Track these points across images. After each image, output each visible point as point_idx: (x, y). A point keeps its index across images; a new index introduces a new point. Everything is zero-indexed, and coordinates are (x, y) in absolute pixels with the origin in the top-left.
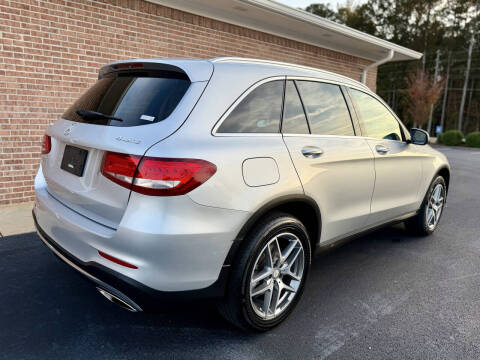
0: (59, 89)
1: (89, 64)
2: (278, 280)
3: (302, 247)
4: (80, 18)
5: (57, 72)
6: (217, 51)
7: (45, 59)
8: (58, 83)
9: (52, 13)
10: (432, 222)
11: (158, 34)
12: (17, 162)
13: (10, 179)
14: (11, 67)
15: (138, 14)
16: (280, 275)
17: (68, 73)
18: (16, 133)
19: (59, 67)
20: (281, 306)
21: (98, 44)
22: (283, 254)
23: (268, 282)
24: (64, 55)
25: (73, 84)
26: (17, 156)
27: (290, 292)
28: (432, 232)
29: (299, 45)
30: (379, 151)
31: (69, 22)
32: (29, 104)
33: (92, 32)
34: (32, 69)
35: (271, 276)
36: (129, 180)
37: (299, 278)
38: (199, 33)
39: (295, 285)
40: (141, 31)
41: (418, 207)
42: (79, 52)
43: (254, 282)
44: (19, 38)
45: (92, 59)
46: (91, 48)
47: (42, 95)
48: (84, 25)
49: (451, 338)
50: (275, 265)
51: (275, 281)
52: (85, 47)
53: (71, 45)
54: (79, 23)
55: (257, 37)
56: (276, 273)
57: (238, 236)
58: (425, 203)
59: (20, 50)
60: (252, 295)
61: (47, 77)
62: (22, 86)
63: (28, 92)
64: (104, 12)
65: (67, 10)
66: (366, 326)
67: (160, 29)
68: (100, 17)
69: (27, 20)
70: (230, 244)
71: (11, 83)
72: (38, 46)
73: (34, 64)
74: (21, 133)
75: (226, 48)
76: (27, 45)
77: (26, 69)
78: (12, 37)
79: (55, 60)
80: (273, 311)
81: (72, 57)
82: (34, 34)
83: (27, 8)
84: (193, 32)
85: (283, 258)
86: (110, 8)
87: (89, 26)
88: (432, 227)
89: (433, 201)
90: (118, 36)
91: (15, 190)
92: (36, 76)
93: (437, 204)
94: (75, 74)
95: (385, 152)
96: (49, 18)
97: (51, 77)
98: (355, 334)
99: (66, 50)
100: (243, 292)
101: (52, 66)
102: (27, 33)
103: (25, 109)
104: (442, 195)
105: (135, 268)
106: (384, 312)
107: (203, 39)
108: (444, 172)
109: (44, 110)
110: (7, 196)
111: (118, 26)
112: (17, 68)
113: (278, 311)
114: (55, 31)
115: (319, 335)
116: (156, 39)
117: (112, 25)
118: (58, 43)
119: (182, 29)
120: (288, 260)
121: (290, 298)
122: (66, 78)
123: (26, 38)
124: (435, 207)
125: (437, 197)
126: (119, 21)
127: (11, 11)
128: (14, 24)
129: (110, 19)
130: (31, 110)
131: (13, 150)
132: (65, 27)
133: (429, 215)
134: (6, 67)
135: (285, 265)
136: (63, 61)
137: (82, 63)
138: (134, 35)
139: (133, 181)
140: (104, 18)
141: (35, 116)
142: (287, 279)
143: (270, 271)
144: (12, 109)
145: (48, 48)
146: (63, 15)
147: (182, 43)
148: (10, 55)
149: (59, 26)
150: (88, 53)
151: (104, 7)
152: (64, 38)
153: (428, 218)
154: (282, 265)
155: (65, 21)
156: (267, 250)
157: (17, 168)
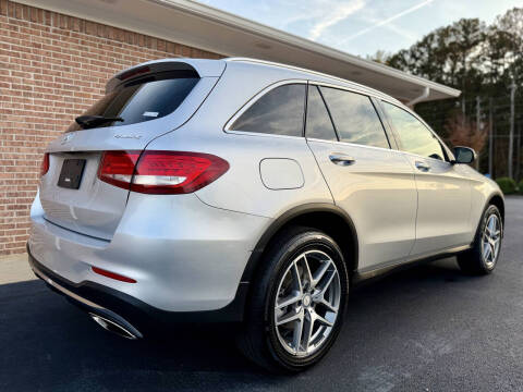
2: (310, 309)
3: (336, 270)
4: (94, 56)
5: (68, 111)
7: (56, 98)
9: (65, 51)
10: (490, 259)
12: (21, 207)
13: (13, 226)
14: (19, 107)
15: (155, 53)
16: (312, 304)
18: (21, 176)
19: (71, 106)
20: (315, 342)
22: (314, 276)
23: (297, 310)
24: (76, 94)
26: (21, 201)
27: (326, 325)
28: (491, 270)
30: (419, 167)
31: (83, 60)
32: (37, 145)
33: (107, 71)
34: (42, 109)
35: (300, 303)
37: (336, 308)
39: (331, 318)
41: (471, 238)
42: (92, 91)
43: (278, 308)
44: (29, 76)
47: (51, 135)
48: (98, 63)
50: (305, 290)
51: (306, 311)
53: (85, 84)
54: (92, 62)
56: (307, 300)
57: (257, 246)
58: (479, 235)
59: (30, 89)
60: (277, 323)
61: (57, 116)
62: (30, 126)
63: (37, 133)
64: (119, 51)
65: (81, 48)
68: (115, 55)
69: (38, 59)
70: (247, 255)
71: (19, 122)
72: (48, 85)
73: (44, 103)
74: (27, 176)
76: (37, 83)
77: (35, 108)
78: (22, 75)
79: (66, 99)
80: (306, 348)
81: (84, 95)
82: (45, 72)
83: (39, 46)
85: (314, 282)
86: (126, 47)
87: (104, 64)
88: (490, 264)
89: (488, 234)
91: (17, 239)
92: (45, 115)
93: (494, 238)
95: (426, 169)
96: (61, 56)
97: (62, 116)
98: (407, 375)
99: (78, 89)
100: (266, 319)
101: (64, 105)
102: (37, 71)
103: (32, 151)
104: (497, 228)
105: (134, 281)
110: (8, 246)
112: (26, 107)
113: (311, 349)
114: (68, 70)
115: (364, 376)
118: (71, 82)
120: (320, 285)
121: (326, 334)
123: (36, 77)
124: (491, 240)
125: (492, 229)
127: (21, 49)
128: (25, 63)
129: (126, 58)
131: (17, 195)
132: (77, 65)
133: (486, 250)
134: (13, 106)
135: (317, 292)
136: (75, 100)
139: (132, 180)
140: (120, 56)
142: (321, 309)
143: (299, 295)
144: (19, 150)
145: (59, 86)
146: (76, 53)
148: (18, 93)
149: (72, 64)
151: (120, 45)
152: (77, 77)
153: (484, 254)
154: (312, 292)
155: (78, 59)
156: (293, 269)
157: (20, 214)
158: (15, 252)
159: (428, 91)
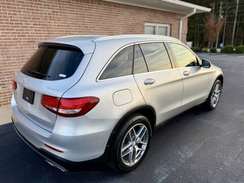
0: (21, 45)
1: (35, 30)
2: (136, 146)
3: (146, 129)
4: (28, 6)
5: (19, 36)
6: (102, 17)
7: (12, 30)
8: (20, 42)
9: (13, 5)
10: (215, 103)
11: (70, 11)
12: (3, 84)
13: (1, 93)
15: (58, 1)
16: (136, 144)
17: (25, 36)
19: (20, 33)
20: (137, 158)
21: (39, 19)
22: (137, 134)
23: (130, 148)
24: (21, 27)
25: (28, 42)
26: (3, 81)
27: (142, 151)
28: (214, 108)
29: (146, 10)
30: (185, 75)
31: (23, 8)
32: (6, 54)
33: (35, 13)
35: (131, 146)
36: (55, 109)
37: (146, 144)
38: (92, 8)
39: (144, 147)
40: (61, 10)
41: (207, 97)
42: (29, 24)
43: (122, 150)
45: (37, 28)
46: (36, 21)
47: (12, 49)
48: (30, 9)
49: (221, 168)
50: (133, 140)
51: (134, 147)
52: (32, 21)
53: (25, 21)
54: (27, 9)
57: (113, 131)
58: (210, 95)
60: (122, 156)
61: (14, 39)
62: (1, 45)
63: (5, 48)
66: (179, 164)
67: (71, 8)
68: (39, 4)
70: (109, 135)
72: (7, 23)
73: (6, 33)
74: (4, 70)
75: (107, 15)
77: (2, 36)
79: (17, 30)
80: (134, 161)
81: (26, 27)
82: (5, 17)
84: (89, 8)
85: (137, 136)
87: (33, 10)
88: (214, 105)
89: (215, 93)
90: (49, 14)
92: (8, 39)
93: (217, 94)
94: (28, 36)
95: (188, 75)
96: (12, 8)
97: (16, 39)
99: (22, 24)
100: (117, 156)
101: (16, 33)
103: (4, 57)
104: (219, 89)
105: (62, 152)
106: (189, 156)
107: (95, 11)
108: (220, 78)
109: (14, 57)
111: (48, 8)
113: (136, 161)
114: (15, 14)
115: (157, 171)
116: (70, 13)
117: (46, 8)
118: (18, 21)
119: (83, 7)
120: (140, 136)
121: (142, 154)
122: (24, 39)
125: (217, 91)
126: (49, 6)
129: (44, 5)
130: (8, 57)
132: (20, 12)
133: (213, 100)
135: (139, 139)
136: (21, 30)
137: (31, 30)
138: (57, 12)
139: (57, 110)
140: (41, 5)
141: (10, 60)
142: (140, 145)
143: (130, 143)
145: (12, 24)
146: (19, 5)
147: (84, 14)
149: (17, 11)
150: (34, 24)
152: (20, 18)
153: (212, 101)
154: (137, 139)
155: (20, 8)
156: (128, 134)
157: (3, 87)
158: (4, 105)
159: (195, 10)
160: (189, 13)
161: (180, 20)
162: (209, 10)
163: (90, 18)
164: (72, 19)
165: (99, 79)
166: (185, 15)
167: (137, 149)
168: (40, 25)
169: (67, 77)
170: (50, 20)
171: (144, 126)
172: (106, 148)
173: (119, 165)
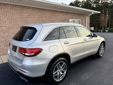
0: (15, 29)
1: (21, 23)
2: (60, 72)
3: (66, 64)
5: (14, 25)
6: (50, 16)
7: (11, 22)
8: (15, 27)
9: (12, 12)
10: (101, 54)
11: (36, 14)
13: (5, 49)
14: (4, 25)
15: (31, 10)
16: (61, 71)
17: (17, 25)
18: (6, 39)
20: (62, 78)
21: (23, 18)
22: (61, 66)
23: (58, 73)
24: (16, 21)
25: (18, 27)
27: (64, 75)
29: (70, 13)
30: (84, 40)
32: (8, 33)
34: (9, 25)
35: (58, 72)
36: (24, 53)
37: (66, 71)
38: (46, 13)
39: (65, 73)
40: (32, 14)
41: (97, 51)
43: (54, 73)
44: (6, 18)
45: (22, 21)
46: (22, 19)
47: (11, 30)
49: (102, 84)
50: (59, 69)
51: (60, 73)
52: (20, 19)
53: (17, 19)
54: (18, 14)
55: (60, 12)
56: (60, 71)
57: (49, 64)
58: (99, 50)
59: (6, 21)
60: (54, 76)
61: (12, 26)
62: (7, 29)
64: (24, 11)
65: (15, 11)
66: (81, 82)
67: (37, 13)
68: (23, 12)
69: (7, 14)
70: (47, 66)
71: (4, 28)
72: (10, 20)
73: (9, 24)
75: (52, 16)
76: (7, 20)
77: (7, 25)
78: (4, 18)
81: (17, 21)
82: (9, 17)
83: (7, 12)
84: (44, 13)
86: (25, 10)
87: (21, 14)
89: (101, 49)
90: (27, 16)
92: (10, 26)
94: (18, 25)
95: (86, 40)
96: (12, 13)
97: (13, 26)
98: (79, 84)
99: (16, 20)
100: (51, 76)
102: (7, 17)
103: (8, 34)
104: (103, 47)
105: (26, 72)
106: (87, 78)
107: (47, 14)
108: (103, 42)
109: (12, 34)
110: (5, 53)
111: (27, 13)
112: (6, 25)
114: (13, 16)
115: (71, 84)
116: (36, 15)
117: (26, 13)
118: (14, 19)
119: (42, 12)
120: (63, 67)
121: (64, 76)
122: (16, 26)
123: (7, 18)
124: (102, 51)
126: (27, 12)
127: (3, 13)
128: (4, 16)
129: (25, 12)
130: (9, 34)
131: (6, 43)
132: (15, 15)
134: (3, 25)
135: (62, 69)
136: (15, 23)
137: (20, 23)
138: (31, 15)
140: (24, 12)
141: (10, 35)
142: (63, 72)
143: (58, 71)
144: (5, 34)
145: (12, 20)
146: (15, 12)
147: (42, 16)
148: (4, 22)
150: (21, 20)
151: (24, 10)
152: (15, 17)
153: (100, 53)
154: (61, 69)
155: (15, 14)
156: (57, 66)
157: (7, 47)
158: (6, 54)
159: (93, 13)
160: (90, 14)
161: (86, 17)
162: (100, 12)
163: (45, 17)
164: (37, 17)
165: (44, 41)
166: (88, 15)
167: (61, 73)
168: (23, 20)
169: (29, 40)
170: (28, 18)
171: (65, 63)
172: (46, 72)
173: (52, 80)
